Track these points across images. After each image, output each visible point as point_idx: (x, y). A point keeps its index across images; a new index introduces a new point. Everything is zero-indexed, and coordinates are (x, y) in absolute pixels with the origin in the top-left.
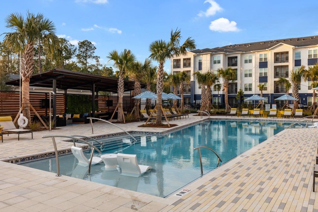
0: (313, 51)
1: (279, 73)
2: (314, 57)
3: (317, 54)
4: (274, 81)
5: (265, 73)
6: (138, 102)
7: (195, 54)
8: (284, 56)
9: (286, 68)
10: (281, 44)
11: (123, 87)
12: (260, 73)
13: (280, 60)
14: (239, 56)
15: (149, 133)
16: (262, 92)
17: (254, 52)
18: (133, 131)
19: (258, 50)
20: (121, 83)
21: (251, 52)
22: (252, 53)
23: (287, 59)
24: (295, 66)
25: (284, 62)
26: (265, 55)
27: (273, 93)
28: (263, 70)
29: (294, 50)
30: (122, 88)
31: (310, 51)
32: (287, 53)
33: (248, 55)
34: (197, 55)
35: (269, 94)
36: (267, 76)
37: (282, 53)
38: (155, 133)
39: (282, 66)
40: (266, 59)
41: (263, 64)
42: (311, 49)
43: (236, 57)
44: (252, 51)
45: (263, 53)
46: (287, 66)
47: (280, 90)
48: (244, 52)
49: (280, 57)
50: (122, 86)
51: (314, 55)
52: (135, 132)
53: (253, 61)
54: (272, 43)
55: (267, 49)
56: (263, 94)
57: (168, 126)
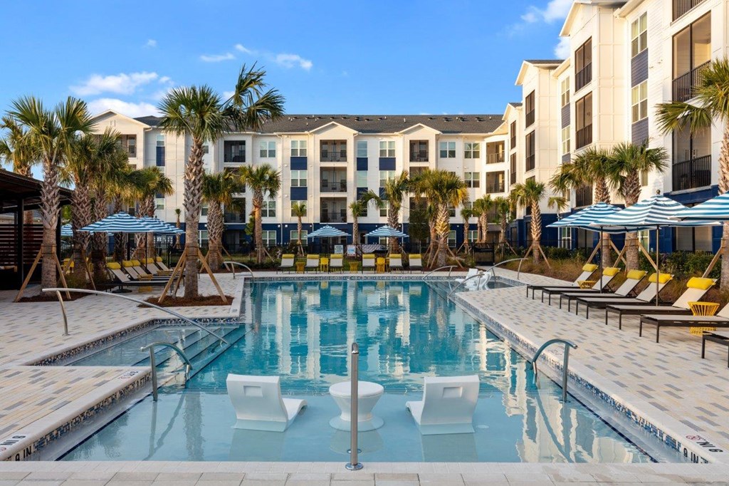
0: (387, 143)
1: (329, 181)
2: (389, 155)
3: (394, 150)
4: (321, 198)
5: (304, 182)
6: (84, 242)
7: (148, 126)
8: (339, 149)
9: (343, 172)
10: (333, 124)
11: (57, 199)
12: (292, 180)
13: (329, 155)
14: (249, 141)
15: (204, 322)
16: (300, 220)
17: (280, 135)
18: (157, 320)
19: (289, 131)
20: (53, 188)
21: (275, 134)
22: (276, 136)
23: (343, 156)
24: (358, 170)
25: (338, 161)
26: (302, 142)
27: (319, 222)
28: (298, 175)
29: (356, 138)
30: (54, 202)
31: (383, 142)
32: (344, 142)
33: (268, 140)
34: (154, 129)
35: (311, 224)
36: (307, 186)
37: (334, 143)
38: (222, 319)
39: (334, 169)
40: (303, 151)
41: (299, 162)
42: (385, 139)
43: (243, 143)
44: (276, 132)
45: (298, 138)
46: (344, 169)
47: (330, 216)
48: (260, 134)
49: (332, 150)
50: (54, 197)
51: (389, 150)
52: (164, 320)
53: (279, 154)
54: (312, 120)
55: (306, 132)
56: (303, 225)
57: (222, 301)
